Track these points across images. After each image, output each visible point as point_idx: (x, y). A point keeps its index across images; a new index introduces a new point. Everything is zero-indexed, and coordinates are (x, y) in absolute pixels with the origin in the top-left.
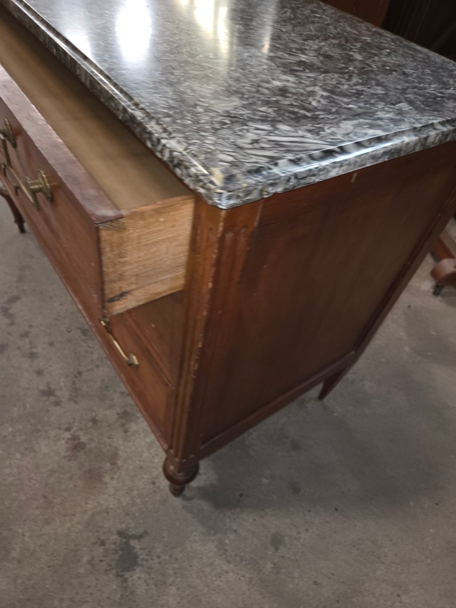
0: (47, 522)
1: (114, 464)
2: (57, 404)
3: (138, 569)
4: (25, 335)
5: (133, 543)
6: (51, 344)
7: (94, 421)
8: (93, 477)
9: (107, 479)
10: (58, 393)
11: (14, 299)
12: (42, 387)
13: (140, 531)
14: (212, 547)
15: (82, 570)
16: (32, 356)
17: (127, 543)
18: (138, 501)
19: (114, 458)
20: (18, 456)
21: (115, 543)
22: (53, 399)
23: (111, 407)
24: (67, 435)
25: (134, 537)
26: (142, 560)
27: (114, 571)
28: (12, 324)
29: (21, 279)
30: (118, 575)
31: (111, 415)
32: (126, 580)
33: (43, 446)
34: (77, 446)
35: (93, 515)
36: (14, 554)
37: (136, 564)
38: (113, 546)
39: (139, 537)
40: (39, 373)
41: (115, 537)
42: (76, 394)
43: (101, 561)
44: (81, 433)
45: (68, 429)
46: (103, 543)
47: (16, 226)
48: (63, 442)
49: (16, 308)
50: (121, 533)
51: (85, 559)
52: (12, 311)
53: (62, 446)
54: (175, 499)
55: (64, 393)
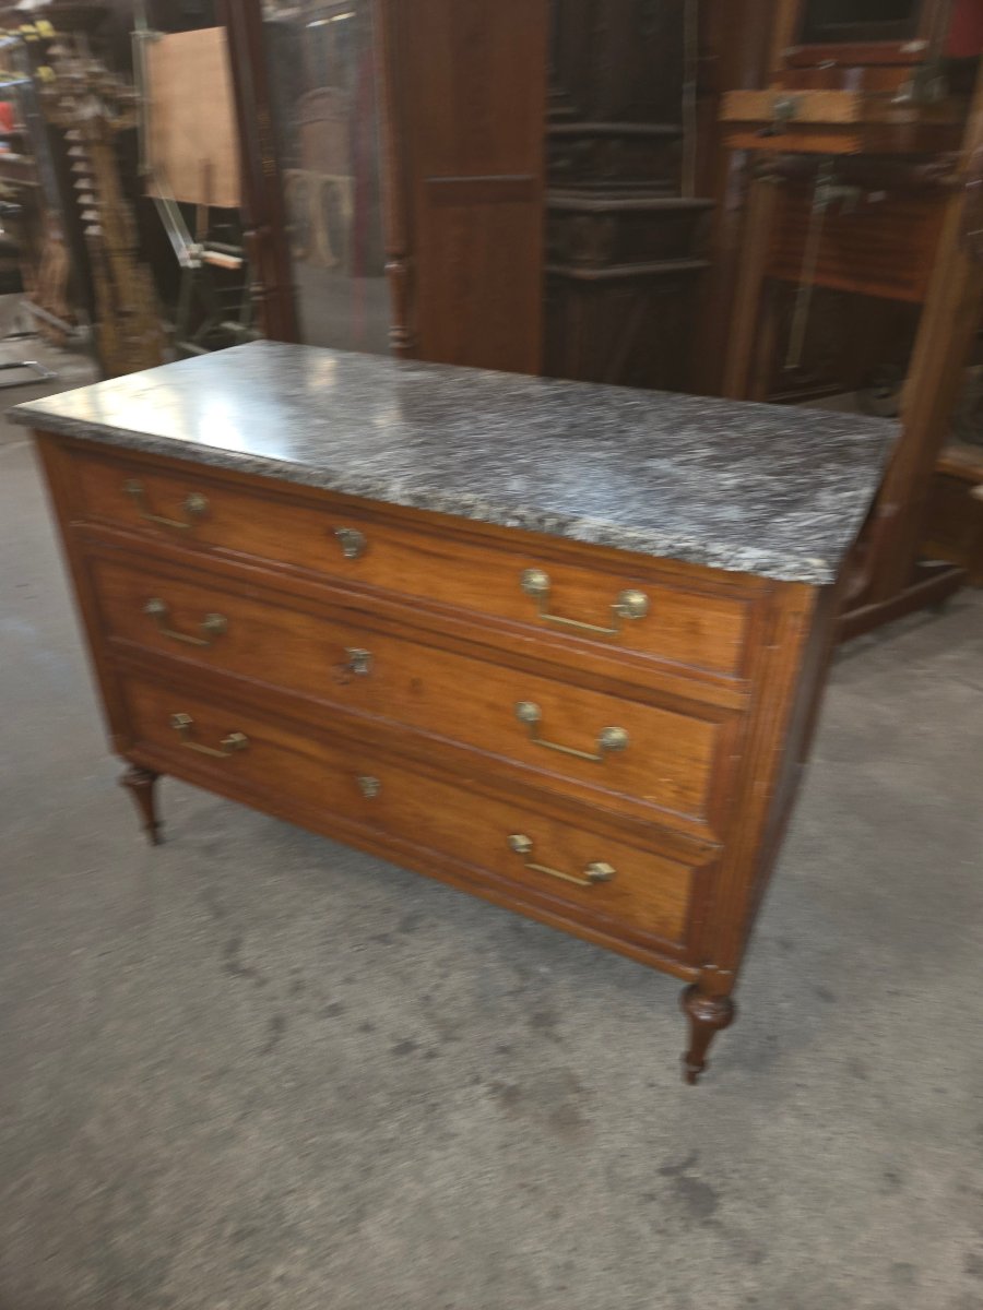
0: (555, 1215)
1: (578, 1090)
2: (431, 1055)
3: (723, 1200)
4: (297, 988)
5: (691, 1173)
6: (349, 980)
7: (504, 1050)
8: (567, 1122)
9: (587, 1115)
10: (419, 1041)
11: (233, 946)
12: (391, 1045)
13: (685, 1154)
14: (789, 1120)
15: (654, 1247)
16: (335, 1010)
17: (683, 1179)
18: (650, 1118)
19: (572, 1084)
20: (436, 1154)
21: (667, 1188)
22: (419, 1052)
23: (511, 1020)
24: (481, 1089)
25: (681, 1167)
26: (719, 1186)
27: (695, 1223)
28: (262, 983)
29: (219, 913)
30: (706, 1224)
31: (520, 1030)
32: (718, 1224)
33: (460, 1122)
34: (509, 1097)
35: (608, 1170)
36: (546, 1283)
37: (718, 1195)
38: (668, 1193)
39: (691, 1162)
40: (366, 1028)
41: (661, 1181)
42: (449, 1033)
43: (668, 1220)
44: (498, 1077)
45: (477, 1081)
46: (651, 1197)
47: (144, 838)
48: (484, 1101)
49: (247, 955)
50: (665, 1171)
51: (646, 1229)
52: (246, 964)
53: (487, 1106)
54: (693, 1088)
55: (428, 1037)
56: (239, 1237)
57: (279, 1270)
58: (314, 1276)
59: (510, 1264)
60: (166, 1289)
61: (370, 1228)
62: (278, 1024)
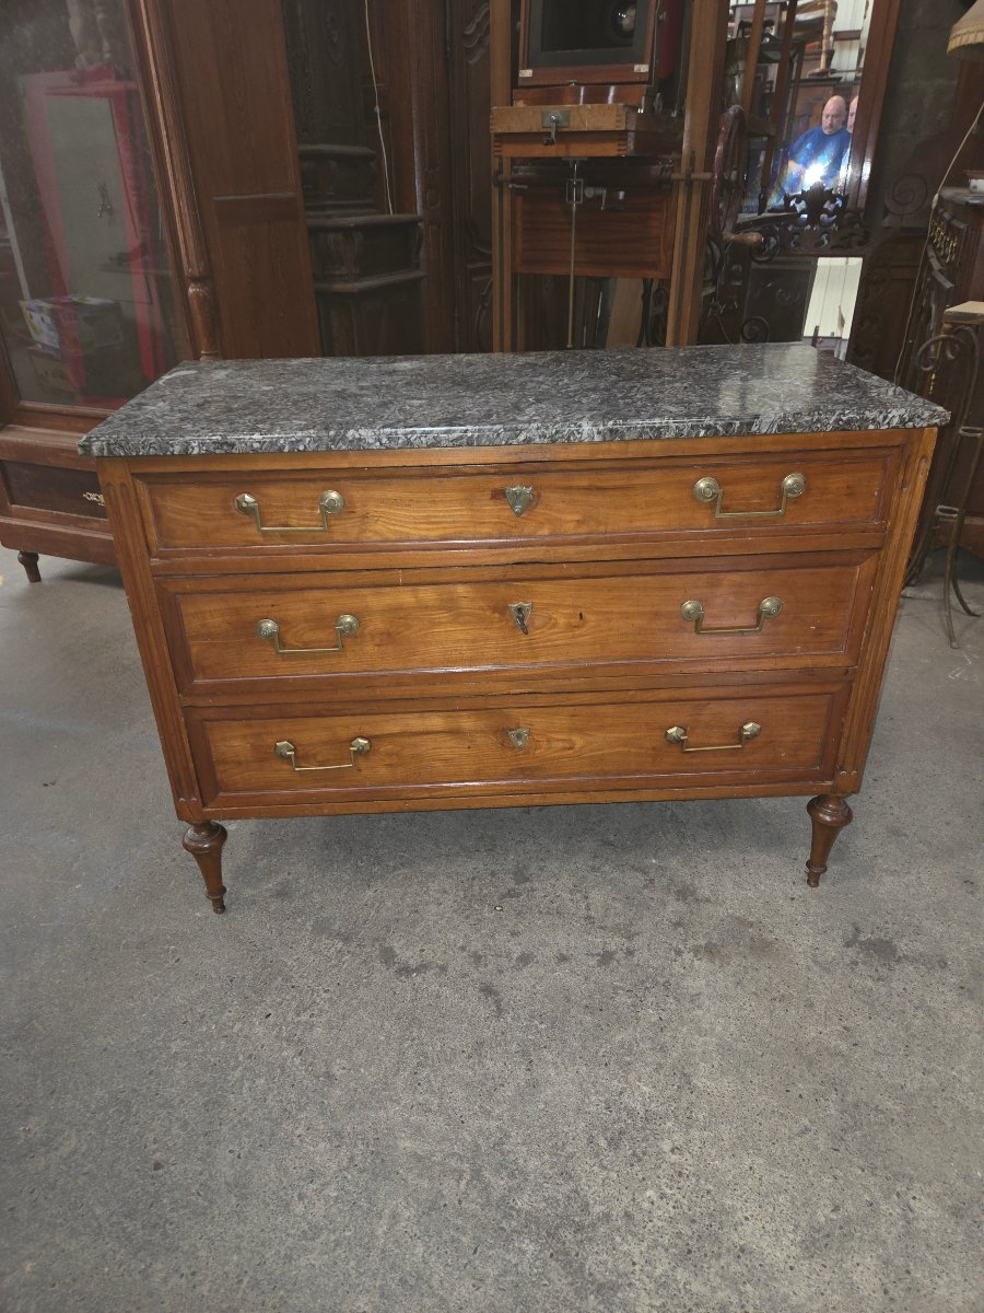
0: (810, 1005)
1: (751, 925)
2: (630, 953)
3: (895, 942)
4: (477, 958)
5: (862, 938)
6: (514, 934)
7: (677, 924)
8: (764, 948)
9: (770, 937)
10: (611, 948)
11: (388, 956)
12: (593, 962)
13: (850, 928)
14: (887, 879)
15: (883, 990)
17: (861, 943)
18: (811, 919)
19: (744, 923)
20: (699, 1012)
21: (858, 953)
22: (620, 955)
23: (663, 903)
24: (688, 956)
25: (855, 936)
26: (885, 936)
27: (892, 963)
28: (443, 968)
29: (345, 938)
30: (898, 962)
31: (676, 907)
32: (906, 957)
33: (695, 984)
34: (711, 951)
35: (815, 962)
36: (844, 1047)
37: (889, 942)
38: (861, 955)
39: (857, 930)
40: (563, 959)
41: (851, 952)
42: (626, 932)
43: (876, 970)
44: (691, 942)
45: (679, 953)
46: (856, 963)
48: (696, 963)
49: (409, 958)
50: (848, 945)
51: (870, 983)
52: (413, 964)
53: (702, 965)
55: (615, 943)
56: (614, 1143)
57: (666, 1146)
58: (695, 1133)
59: (812, 1050)
60: (597, 1210)
61: (700, 1082)
62: (489, 991)
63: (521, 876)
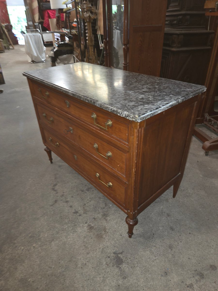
0: (88, 254)
1: (105, 231)
2: (80, 215)
3: (124, 264)
4: (63, 195)
5: (119, 255)
6: (72, 197)
7: (94, 219)
8: (99, 237)
9: (104, 236)
10: (79, 212)
11: (55, 185)
12: (73, 211)
13: (121, 251)
14: (148, 252)
15: (104, 267)
16: (67, 202)
17: (117, 256)
18: (117, 242)
19: (105, 230)
20: (72, 234)
21: (113, 257)
22: (78, 214)
23: (99, 213)
24: (86, 225)
25: (119, 253)
26: (124, 260)
27: (116, 266)
28: (57, 193)
29: (56, 178)
30: (117, 267)
31: (100, 216)
32: (120, 268)
33: (79, 230)
34: (91, 228)
35: (103, 249)
36: (79, 266)
37: (123, 262)
39: (121, 253)
40: (71, 207)
41: (112, 255)
42: (85, 212)
43: (110, 263)
44: (91, 223)
45: (86, 223)
46: (109, 257)
47: (49, 161)
48: (86, 227)
49: (57, 188)
50: (114, 253)
51: (104, 263)
52: (55, 189)
53: (86, 229)
54: (130, 239)
55: (81, 212)
56: (31, 237)
57: (34, 245)
58: (40, 248)
59: (74, 260)
60: (16, 242)
61: (53, 243)
62: (56, 201)
63: (88, 190)
